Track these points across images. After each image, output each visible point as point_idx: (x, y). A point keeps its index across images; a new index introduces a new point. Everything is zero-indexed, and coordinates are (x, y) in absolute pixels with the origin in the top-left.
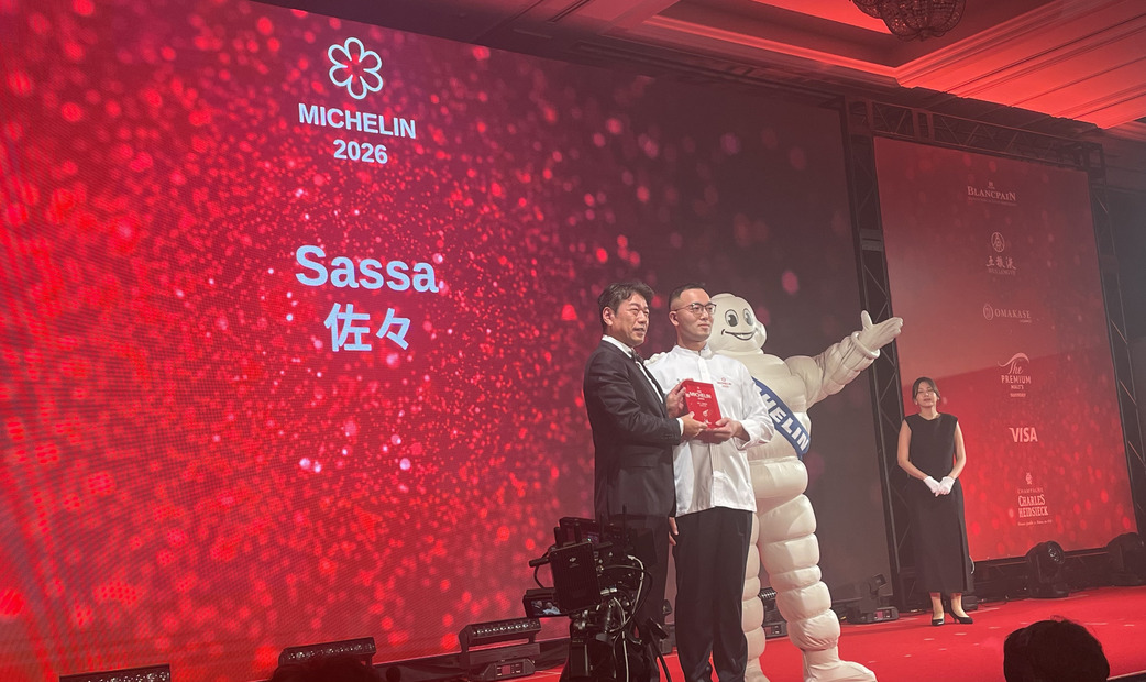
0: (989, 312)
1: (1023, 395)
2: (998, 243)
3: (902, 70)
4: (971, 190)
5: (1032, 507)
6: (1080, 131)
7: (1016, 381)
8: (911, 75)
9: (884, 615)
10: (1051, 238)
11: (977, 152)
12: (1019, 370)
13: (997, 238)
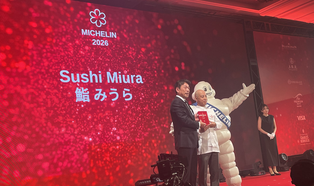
0: (289, 82)
1: (301, 106)
2: (292, 61)
3: (260, 11)
4: (283, 46)
5: (304, 139)
7: (298, 102)
8: (263, 12)
9: (261, 173)
10: (308, 59)
11: (284, 34)
12: (299, 99)
13: (291, 60)
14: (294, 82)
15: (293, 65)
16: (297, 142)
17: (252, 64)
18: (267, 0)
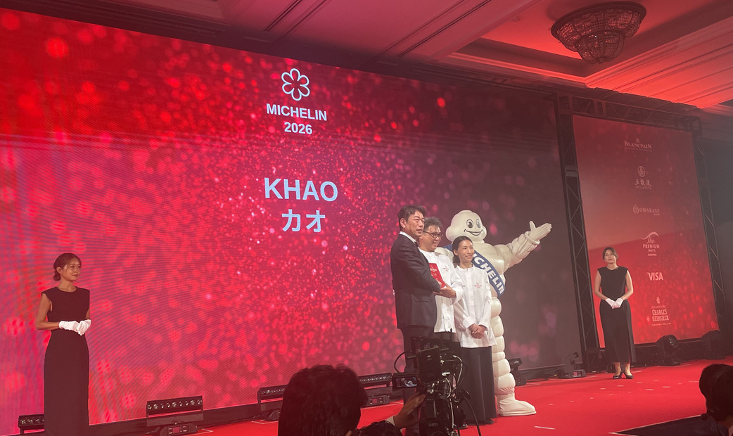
0: (636, 209)
1: (655, 255)
2: (642, 172)
3: (587, 79)
4: (627, 144)
5: (660, 316)
6: (688, 110)
7: (651, 248)
8: (592, 81)
9: (578, 374)
10: (671, 169)
11: (629, 122)
12: (653, 241)
13: (641, 169)
14: (645, 210)
15: (644, 178)
16: (646, 321)
17: (568, 174)
18: (601, 60)
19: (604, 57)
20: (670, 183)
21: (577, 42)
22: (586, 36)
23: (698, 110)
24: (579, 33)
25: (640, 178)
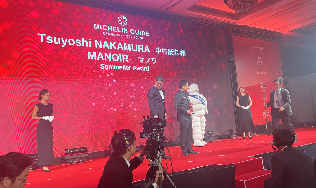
0: (257, 73)
2: (259, 58)
3: (238, 21)
4: (253, 47)
8: (240, 22)
9: (235, 137)
10: (270, 57)
11: (254, 38)
14: (260, 73)
15: (260, 61)
16: (261, 116)
17: (231, 59)
18: (244, 13)
19: (245, 12)
20: (270, 62)
21: (234, 6)
22: (238, 3)
23: (281, 34)
24: (235, 2)
25: (258, 61)
